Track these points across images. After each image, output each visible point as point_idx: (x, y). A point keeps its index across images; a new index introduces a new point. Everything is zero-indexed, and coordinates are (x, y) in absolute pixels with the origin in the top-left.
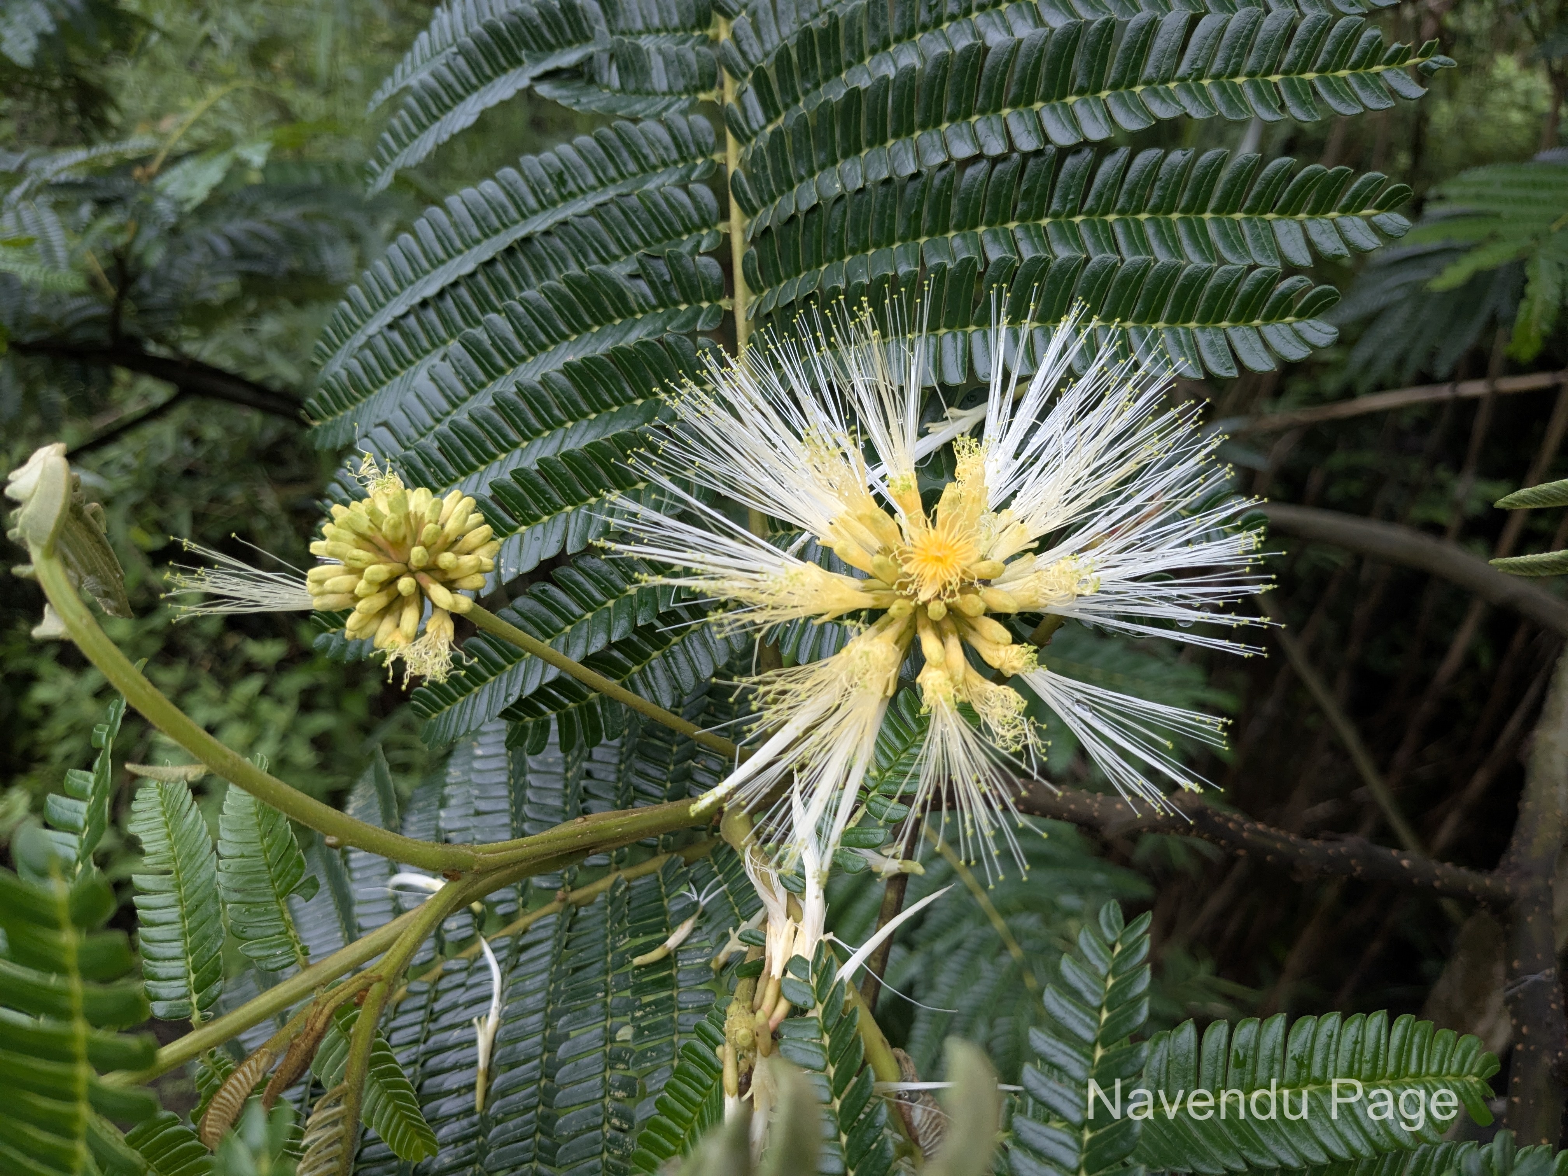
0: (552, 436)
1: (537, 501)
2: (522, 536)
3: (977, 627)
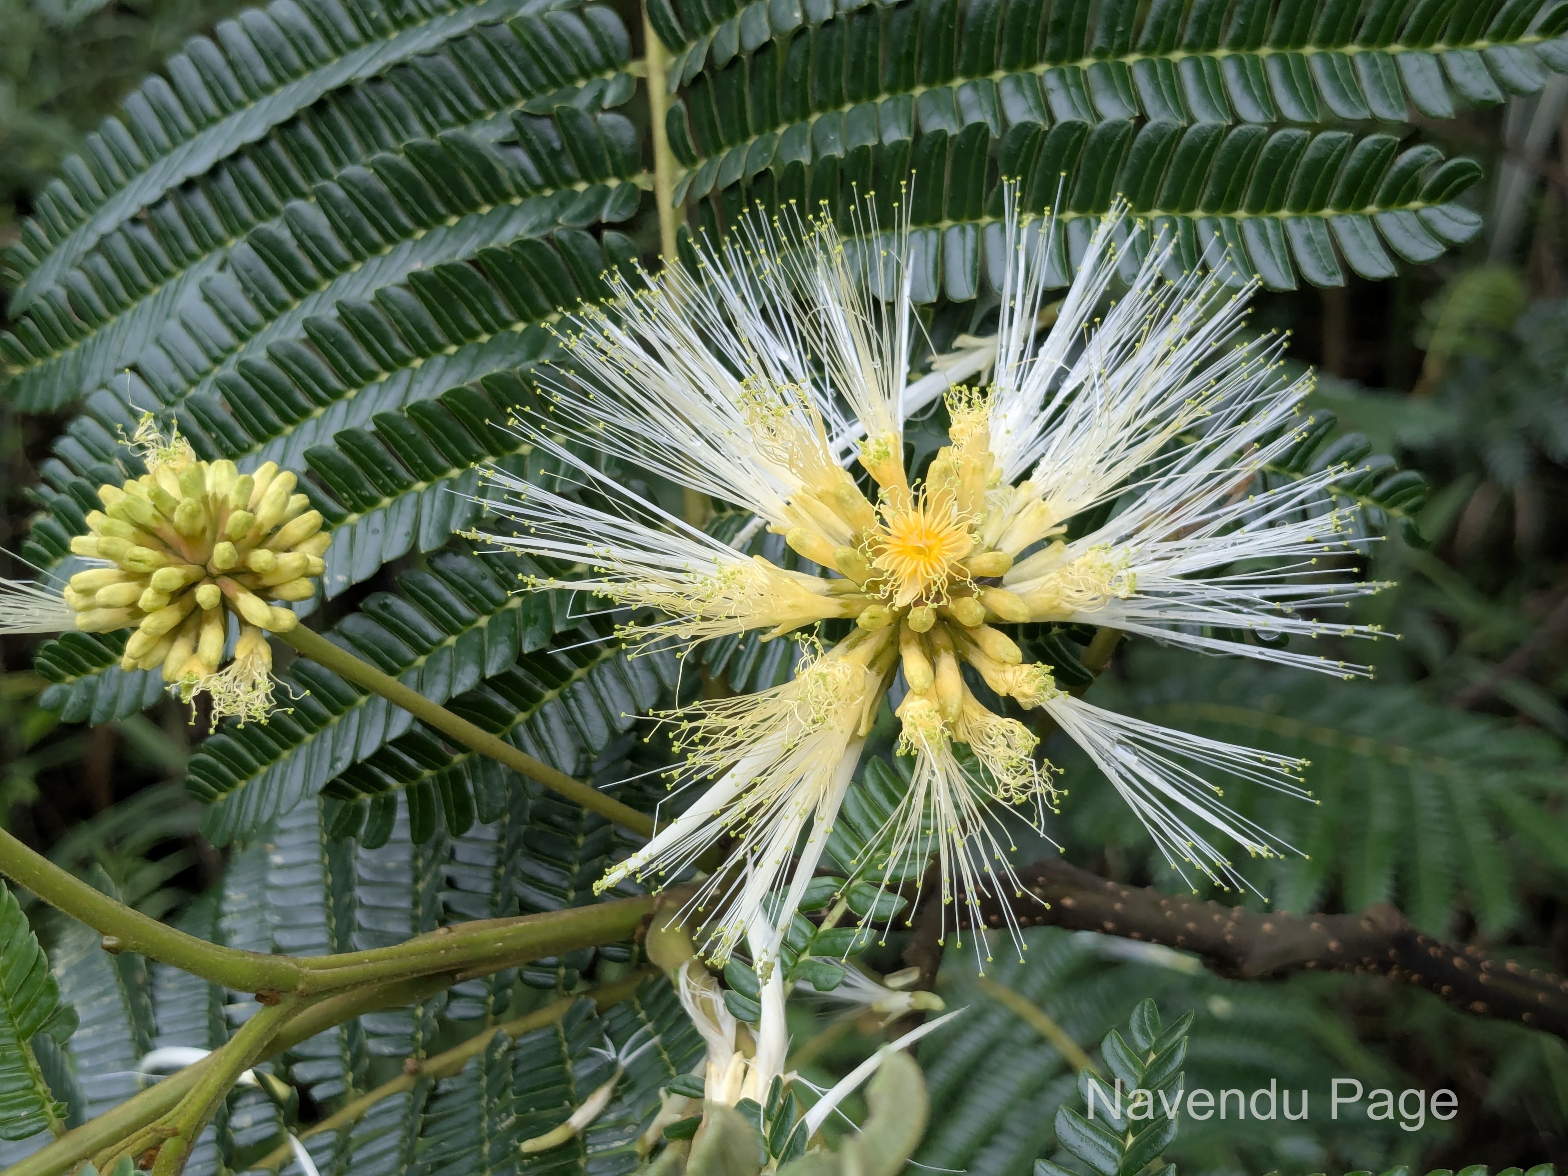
0: (392, 380)
1: (373, 476)
2: (353, 529)
3: (979, 642)
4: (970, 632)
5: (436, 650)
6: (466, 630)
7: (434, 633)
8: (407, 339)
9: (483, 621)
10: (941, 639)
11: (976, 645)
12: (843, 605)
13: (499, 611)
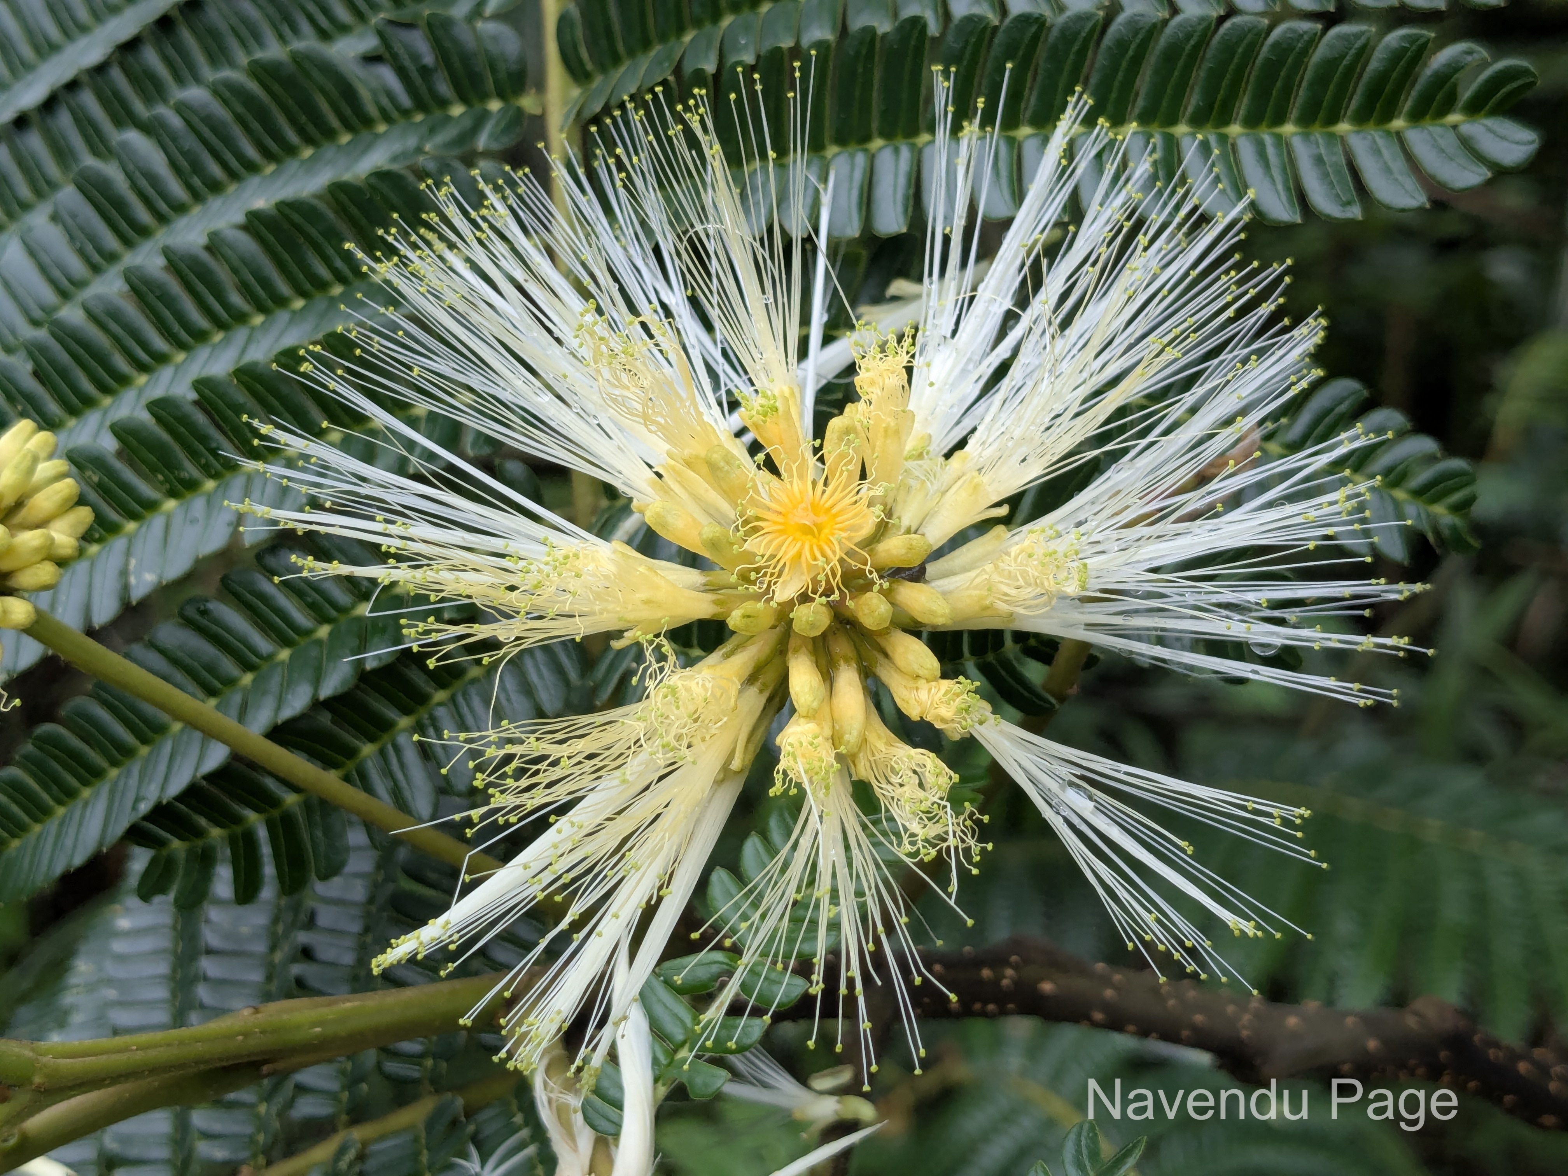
0: (226, 341)
1: (194, 455)
2: (169, 517)
3: (889, 650)
4: (879, 640)
5: (265, 666)
6: (303, 642)
7: (263, 644)
8: (245, 289)
9: (324, 631)
10: (842, 647)
11: (886, 655)
12: (716, 602)
13: (343, 619)
